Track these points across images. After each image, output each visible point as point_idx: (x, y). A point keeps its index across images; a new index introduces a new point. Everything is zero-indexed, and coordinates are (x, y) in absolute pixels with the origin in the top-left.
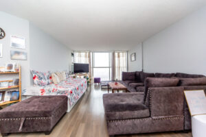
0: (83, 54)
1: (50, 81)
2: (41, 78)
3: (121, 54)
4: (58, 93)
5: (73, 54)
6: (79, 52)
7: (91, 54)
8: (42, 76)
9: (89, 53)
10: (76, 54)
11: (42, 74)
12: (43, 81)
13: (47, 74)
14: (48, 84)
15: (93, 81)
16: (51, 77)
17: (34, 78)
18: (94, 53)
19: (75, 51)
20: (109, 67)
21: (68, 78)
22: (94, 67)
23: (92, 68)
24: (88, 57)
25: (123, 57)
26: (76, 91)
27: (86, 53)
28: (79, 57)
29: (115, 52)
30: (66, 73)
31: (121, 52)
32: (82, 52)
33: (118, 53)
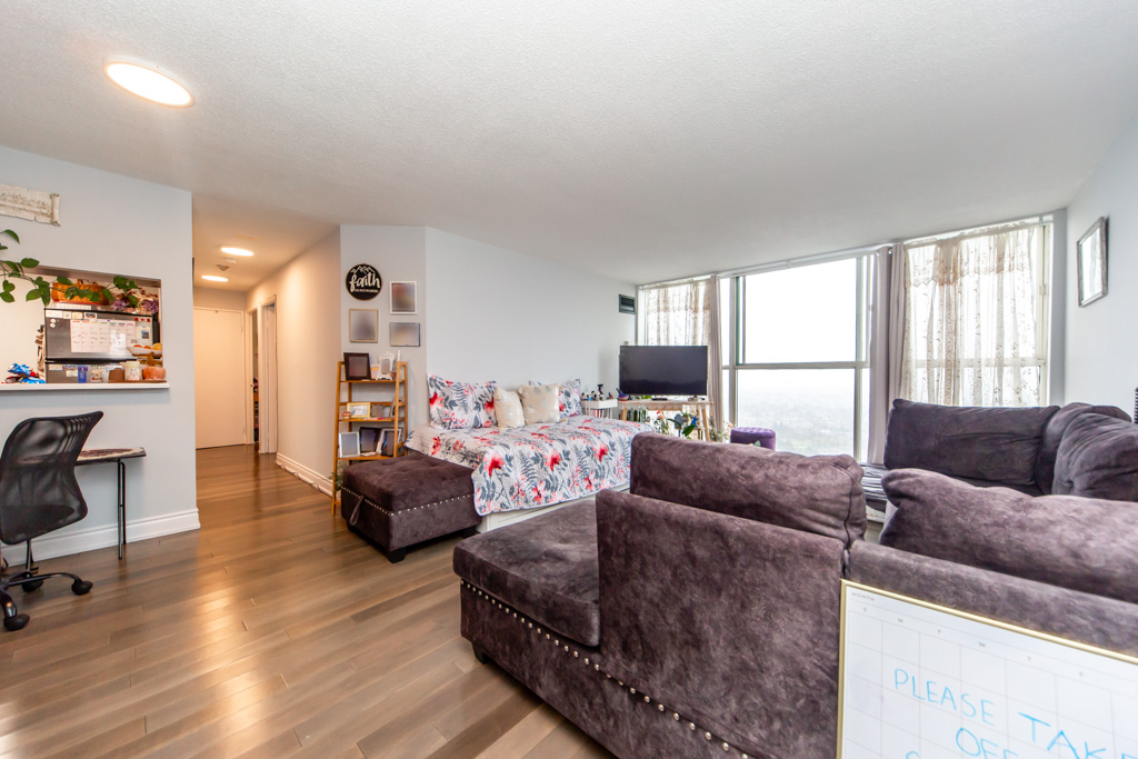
0: (679, 294)
1: (483, 416)
2: (452, 404)
3: (976, 248)
5: (627, 303)
6: (662, 284)
7: (725, 285)
8: (454, 397)
9: (713, 285)
10: (646, 300)
11: (459, 389)
12: (458, 413)
13: (478, 392)
14: (477, 426)
16: (490, 404)
17: (432, 401)
18: (741, 279)
19: (643, 285)
20: (856, 366)
21: (575, 415)
22: (741, 362)
23: (726, 368)
24: (704, 309)
25: (1000, 269)
26: (535, 466)
27: (695, 284)
28: (662, 314)
29: (905, 243)
30: (568, 394)
31: (978, 230)
32: (675, 282)
33: (941, 243)
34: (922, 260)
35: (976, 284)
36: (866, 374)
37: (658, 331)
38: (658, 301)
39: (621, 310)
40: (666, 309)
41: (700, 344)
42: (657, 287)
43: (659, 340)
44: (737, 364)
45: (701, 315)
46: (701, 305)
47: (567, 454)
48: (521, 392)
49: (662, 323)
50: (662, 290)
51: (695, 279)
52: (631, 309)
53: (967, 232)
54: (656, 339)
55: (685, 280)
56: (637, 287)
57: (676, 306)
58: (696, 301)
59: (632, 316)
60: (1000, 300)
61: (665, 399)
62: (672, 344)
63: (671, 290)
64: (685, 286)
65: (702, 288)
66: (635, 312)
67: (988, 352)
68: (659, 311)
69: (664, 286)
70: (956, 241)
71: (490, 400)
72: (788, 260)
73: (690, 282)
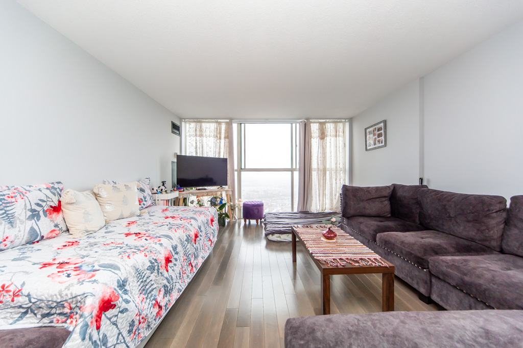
0: (209, 128)
3: (330, 127)
4: (28, 311)
5: (176, 128)
6: (198, 120)
7: (235, 127)
9: (229, 125)
10: (188, 128)
13: (34, 197)
15: (238, 214)
18: (243, 125)
19: (185, 119)
20: (292, 170)
21: (150, 206)
22: (243, 167)
23: (236, 171)
24: (225, 138)
25: (336, 136)
26: (153, 277)
27: (220, 123)
28: (198, 138)
29: (311, 120)
30: (142, 190)
31: (330, 120)
32: (207, 120)
33: (320, 123)
34: (315, 128)
35: (330, 140)
36: (296, 174)
37: (196, 148)
38: (196, 130)
39: (173, 132)
40: (201, 135)
41: (222, 157)
42: (195, 122)
43: (196, 153)
44: (241, 169)
45: (223, 141)
46: (223, 136)
47: (175, 248)
48: (96, 191)
49: (198, 143)
50: (199, 124)
51: (219, 121)
52: (178, 132)
53: (328, 120)
54: (195, 153)
55: (213, 120)
56: (181, 119)
57: (208, 134)
58: (220, 133)
59: (178, 137)
60: (336, 147)
61: (205, 189)
62: (205, 156)
63: (204, 125)
64: (214, 124)
65: (223, 127)
66: (180, 134)
67: (333, 166)
68: (196, 135)
69: (200, 122)
70: (324, 123)
71: (56, 204)
72: (267, 119)
73: (217, 122)
